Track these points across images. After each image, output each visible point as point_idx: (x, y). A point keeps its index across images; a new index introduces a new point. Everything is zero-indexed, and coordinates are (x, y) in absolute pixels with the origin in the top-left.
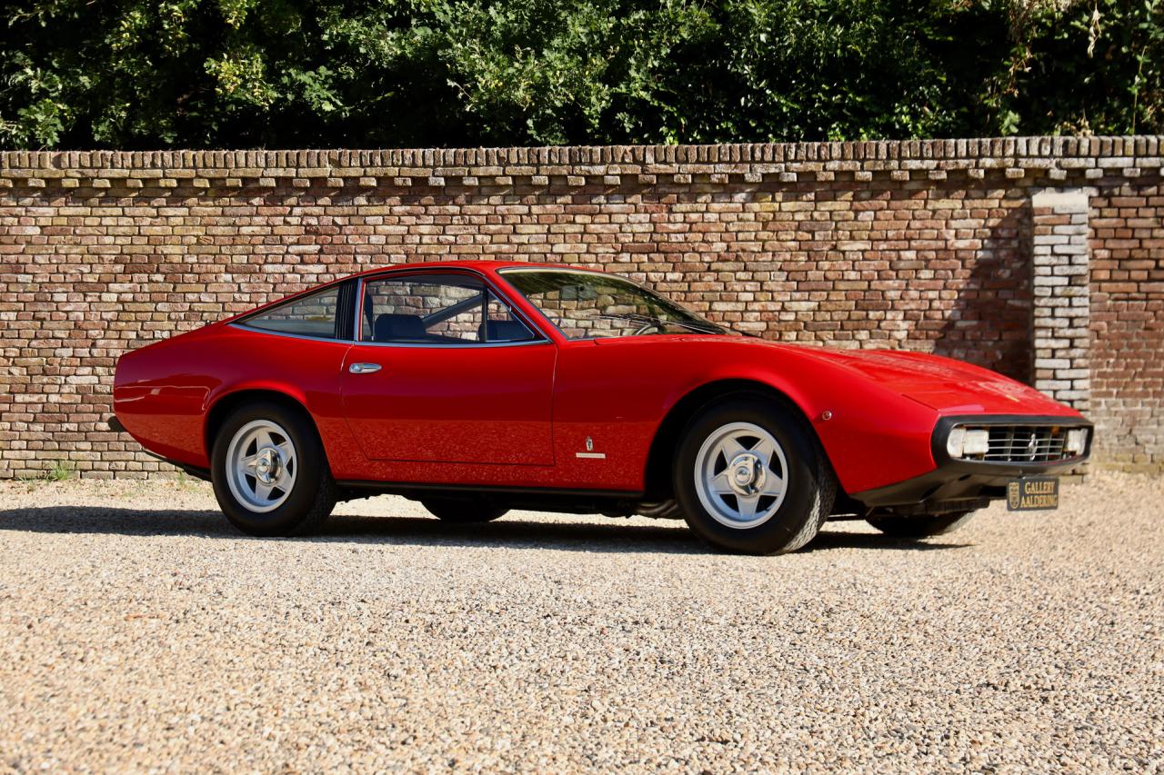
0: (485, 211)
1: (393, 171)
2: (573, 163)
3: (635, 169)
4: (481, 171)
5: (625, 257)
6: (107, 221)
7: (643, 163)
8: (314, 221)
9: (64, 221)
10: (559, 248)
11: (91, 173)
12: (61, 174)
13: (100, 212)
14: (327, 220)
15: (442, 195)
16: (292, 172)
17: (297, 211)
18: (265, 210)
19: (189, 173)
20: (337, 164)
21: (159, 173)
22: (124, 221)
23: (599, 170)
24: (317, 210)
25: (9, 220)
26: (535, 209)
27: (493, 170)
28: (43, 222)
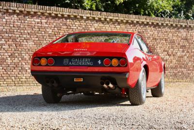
0: (165, 30)
1: (154, 21)
2: (179, 22)
3: (186, 24)
4: (166, 23)
5: (182, 40)
6: (107, 28)
7: (187, 23)
8: (140, 30)
9: (99, 27)
10: (174, 38)
11: (106, 17)
12: (101, 17)
13: (106, 26)
14: (142, 30)
15: (159, 27)
16: (139, 20)
17: (138, 28)
18: (133, 28)
19: (123, 19)
20: (146, 19)
21: (117, 18)
22: (109, 28)
23: (182, 24)
24: (141, 28)
25: (89, 26)
26: (172, 30)
27: (168, 23)
28: (95, 27)
